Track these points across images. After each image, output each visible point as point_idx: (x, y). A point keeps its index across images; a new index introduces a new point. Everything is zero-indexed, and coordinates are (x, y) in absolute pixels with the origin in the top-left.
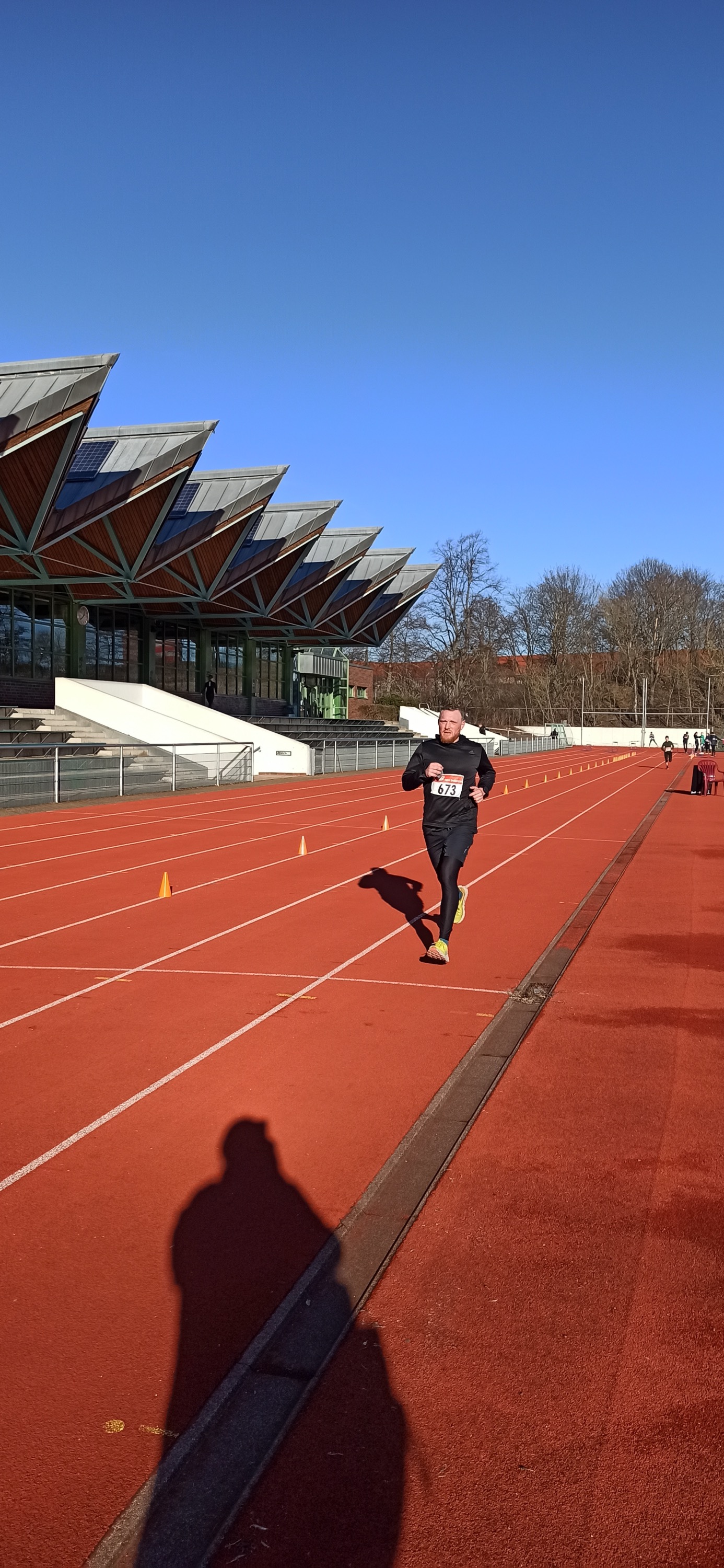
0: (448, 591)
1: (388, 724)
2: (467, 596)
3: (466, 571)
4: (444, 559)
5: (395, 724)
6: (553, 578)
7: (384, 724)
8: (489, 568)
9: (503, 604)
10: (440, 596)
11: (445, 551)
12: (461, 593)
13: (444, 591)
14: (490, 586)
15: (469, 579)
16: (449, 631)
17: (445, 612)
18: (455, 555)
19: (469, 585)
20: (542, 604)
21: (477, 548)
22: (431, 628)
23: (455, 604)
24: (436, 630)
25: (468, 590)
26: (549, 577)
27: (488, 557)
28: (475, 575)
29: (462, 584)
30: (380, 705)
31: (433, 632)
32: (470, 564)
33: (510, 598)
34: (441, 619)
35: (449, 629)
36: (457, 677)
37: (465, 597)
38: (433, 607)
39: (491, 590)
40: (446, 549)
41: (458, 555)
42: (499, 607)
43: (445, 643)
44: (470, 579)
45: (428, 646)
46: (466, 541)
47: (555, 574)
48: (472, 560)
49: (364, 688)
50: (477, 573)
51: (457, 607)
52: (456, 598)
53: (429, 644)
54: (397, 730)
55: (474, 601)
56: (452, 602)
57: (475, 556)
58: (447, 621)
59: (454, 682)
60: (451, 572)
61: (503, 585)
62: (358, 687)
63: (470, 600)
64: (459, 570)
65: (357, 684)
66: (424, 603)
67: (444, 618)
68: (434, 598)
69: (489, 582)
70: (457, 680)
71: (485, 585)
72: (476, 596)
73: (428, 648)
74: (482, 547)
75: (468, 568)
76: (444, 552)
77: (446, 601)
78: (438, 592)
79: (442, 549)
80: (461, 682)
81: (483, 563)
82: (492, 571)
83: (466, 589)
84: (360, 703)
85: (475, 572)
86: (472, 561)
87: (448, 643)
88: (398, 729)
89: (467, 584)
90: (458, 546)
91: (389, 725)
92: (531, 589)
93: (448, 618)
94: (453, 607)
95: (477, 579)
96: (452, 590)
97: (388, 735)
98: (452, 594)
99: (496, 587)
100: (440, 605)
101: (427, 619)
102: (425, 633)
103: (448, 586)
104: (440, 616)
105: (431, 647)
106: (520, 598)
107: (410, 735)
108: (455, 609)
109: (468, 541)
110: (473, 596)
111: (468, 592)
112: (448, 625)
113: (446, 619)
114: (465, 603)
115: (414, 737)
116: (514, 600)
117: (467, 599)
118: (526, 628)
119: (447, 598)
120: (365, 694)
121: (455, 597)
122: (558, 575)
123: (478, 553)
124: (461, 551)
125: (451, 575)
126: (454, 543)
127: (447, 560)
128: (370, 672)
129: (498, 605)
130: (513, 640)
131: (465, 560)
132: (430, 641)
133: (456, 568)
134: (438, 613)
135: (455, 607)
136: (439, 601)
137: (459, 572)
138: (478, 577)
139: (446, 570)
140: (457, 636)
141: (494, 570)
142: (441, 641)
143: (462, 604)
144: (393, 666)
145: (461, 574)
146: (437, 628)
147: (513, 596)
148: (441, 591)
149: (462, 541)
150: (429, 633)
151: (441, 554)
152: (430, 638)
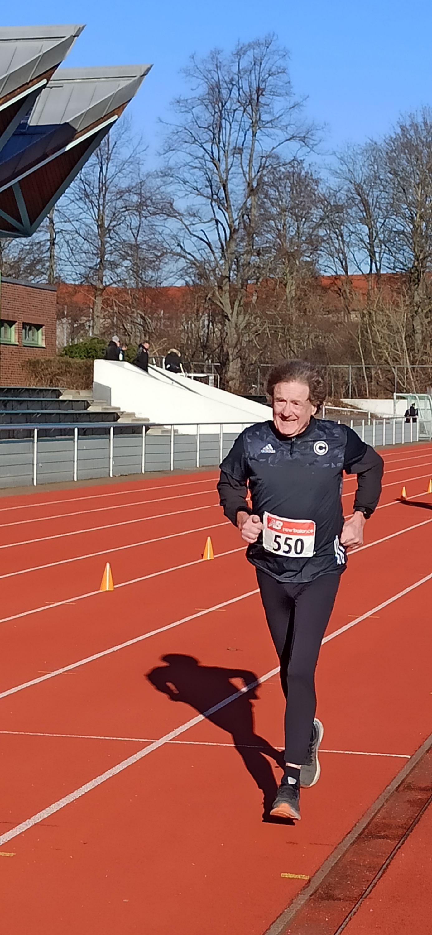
0: (215, 147)
1: (67, 396)
2: (251, 156)
3: (249, 109)
4: (205, 85)
5: (83, 395)
6: (415, 126)
7: (60, 394)
8: (292, 105)
9: (324, 174)
10: (200, 155)
11: (209, 71)
12: (239, 150)
14: (293, 137)
15: (253, 125)
16: (217, 221)
17: (211, 186)
18: (227, 79)
19: (254, 135)
20: (396, 174)
21: (268, 66)
22: (182, 215)
23: (227, 171)
24: (191, 219)
25: (253, 144)
26: (408, 123)
27: (289, 82)
28: (265, 117)
29: (242, 134)
30: (67, 358)
31: (187, 223)
32: (255, 97)
33: (336, 165)
34: (204, 200)
35: (218, 218)
36: (232, 308)
37: (246, 153)
38: (187, 176)
39: (295, 145)
40: (211, 67)
41: (232, 80)
42: (317, 182)
43: (209, 244)
44: (256, 124)
45: (179, 250)
46: (248, 53)
47: (420, 120)
48: (258, 89)
50: (270, 113)
51: (230, 176)
52: (230, 160)
53: (179, 245)
54: (86, 408)
55: (262, 167)
56: (223, 167)
57: (264, 81)
58: (213, 204)
59: (227, 317)
60: (221, 111)
61: (318, 134)
62: (24, 324)
63: (256, 168)
64: (234, 107)
65: (23, 319)
66: (170, 169)
67: (208, 198)
68: (189, 159)
69: (291, 131)
70: (232, 314)
71: (282, 135)
72: (268, 157)
73: (179, 254)
74: (278, 64)
75: (250, 103)
76: (206, 73)
77: (211, 165)
78: (195, 147)
79: (201, 67)
80: (241, 318)
81: (280, 95)
82: (296, 110)
83: (248, 144)
84: (28, 355)
85: (266, 112)
86: (259, 91)
87: (216, 246)
88: (89, 405)
89: (250, 133)
90: (233, 62)
91: (70, 398)
92: (373, 148)
93: (215, 197)
94: (224, 176)
95: (270, 125)
96: (221, 145)
98: (222, 152)
99: (303, 139)
100: (202, 173)
101: (175, 198)
102: (173, 225)
103: (214, 138)
104: (202, 195)
105: (185, 251)
106: (354, 163)
108: (226, 180)
109: (250, 53)
110: (262, 157)
111: (252, 150)
112: (216, 209)
113: (212, 200)
114: (247, 169)
116: (344, 168)
117: (251, 161)
119: (213, 159)
120: (40, 339)
121: (227, 157)
122: (425, 124)
123: (270, 75)
124: (239, 72)
125: (221, 117)
126: (226, 57)
127: (213, 89)
128: (52, 296)
129: (315, 177)
130: (344, 242)
131: (246, 88)
132: (181, 239)
133: (228, 104)
134: (196, 189)
135: (227, 177)
136: (199, 165)
137: (235, 111)
138: (271, 121)
139: (210, 107)
140: (234, 232)
141: (301, 108)
142: (201, 239)
143: (240, 170)
144: (106, 286)
145: (239, 115)
146: (194, 215)
147: (341, 159)
148: (202, 146)
149: (239, 54)
150: (179, 225)
151: (201, 77)
152: (181, 234)
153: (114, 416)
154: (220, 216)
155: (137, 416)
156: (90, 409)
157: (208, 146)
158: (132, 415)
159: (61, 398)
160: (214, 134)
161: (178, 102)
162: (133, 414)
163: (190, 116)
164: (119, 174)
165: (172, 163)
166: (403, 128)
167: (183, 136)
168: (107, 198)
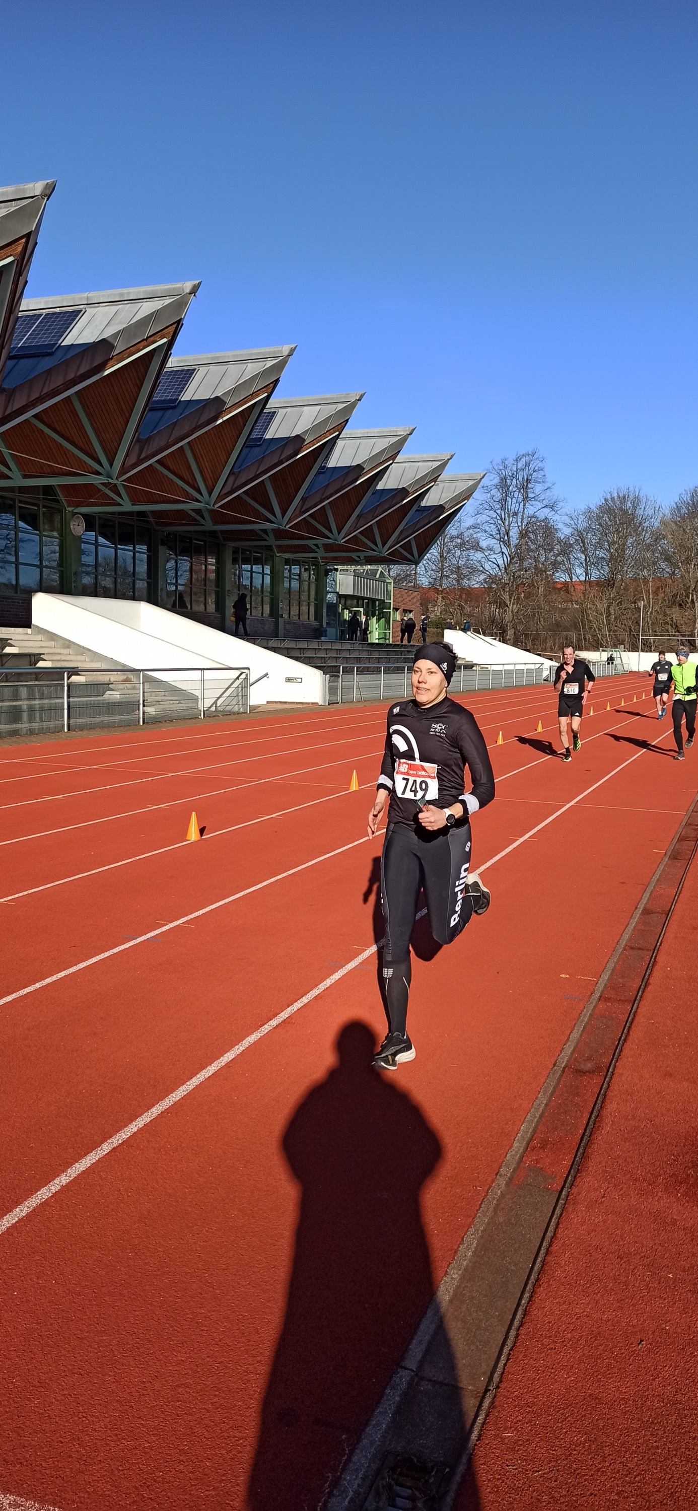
0: (503, 512)
2: (523, 516)
3: (522, 491)
4: (498, 478)
6: (612, 499)
8: (546, 488)
9: (560, 526)
10: (494, 516)
11: (501, 470)
12: (516, 514)
14: (546, 507)
15: (524, 500)
16: (503, 553)
17: (500, 533)
18: (510, 474)
19: (524, 505)
20: (600, 525)
21: (533, 467)
22: (484, 550)
23: (509, 525)
24: (489, 552)
25: (524, 510)
26: (609, 497)
27: (545, 476)
28: (531, 495)
29: (518, 504)
31: (487, 554)
32: (525, 484)
33: (568, 520)
34: (496, 541)
35: (503, 551)
36: (510, 601)
37: (520, 516)
38: (487, 529)
39: (547, 510)
40: (501, 468)
41: (513, 474)
42: (556, 529)
43: (498, 566)
44: (526, 499)
45: (481, 569)
47: (615, 495)
48: (527, 479)
50: (533, 493)
51: (511, 528)
52: (511, 519)
53: (482, 566)
55: (529, 523)
56: (507, 523)
57: (531, 475)
58: (501, 543)
59: (507, 606)
60: (506, 492)
61: (561, 504)
63: (525, 522)
64: (514, 490)
66: (478, 524)
67: (498, 540)
68: (488, 519)
69: (545, 502)
70: (510, 604)
71: (540, 505)
72: (531, 517)
73: (481, 571)
74: (539, 465)
75: (523, 488)
76: (498, 471)
77: (500, 522)
78: (492, 512)
79: (496, 468)
80: (515, 606)
81: (539, 483)
82: (548, 491)
83: (521, 510)
85: (531, 493)
86: (528, 481)
87: (502, 566)
89: (522, 504)
90: (513, 464)
92: (589, 511)
93: (502, 540)
94: (507, 528)
95: (533, 499)
96: (506, 511)
98: (506, 515)
99: (552, 507)
100: (495, 527)
101: (480, 540)
102: (479, 555)
103: (502, 507)
104: (494, 538)
105: (484, 569)
106: (578, 519)
108: (509, 530)
109: (523, 460)
110: (528, 517)
111: (523, 513)
112: (502, 546)
113: (500, 541)
114: (520, 524)
116: (572, 522)
117: (522, 520)
118: (584, 551)
119: (501, 519)
121: (509, 518)
122: (619, 497)
123: (534, 472)
124: (517, 469)
125: (506, 495)
126: (510, 462)
127: (502, 480)
128: (418, 595)
129: (555, 527)
130: (570, 563)
131: (521, 479)
132: (483, 563)
133: (510, 488)
134: (492, 535)
135: (509, 528)
136: (493, 522)
137: (514, 492)
138: (534, 498)
139: (500, 490)
140: (512, 559)
141: (551, 490)
142: (494, 563)
143: (516, 525)
144: (444, 589)
145: (516, 494)
146: (491, 550)
147: (571, 517)
148: (495, 512)
149: (517, 460)
150: (482, 555)
151: (496, 473)
152: (483, 560)
154: (505, 550)
155: (468, 660)
157: (499, 512)
160: (502, 505)
161: (483, 487)
162: (465, 659)
163: (489, 495)
164: (453, 528)
165: (479, 521)
166: (606, 500)
167: (485, 506)
168: (446, 541)
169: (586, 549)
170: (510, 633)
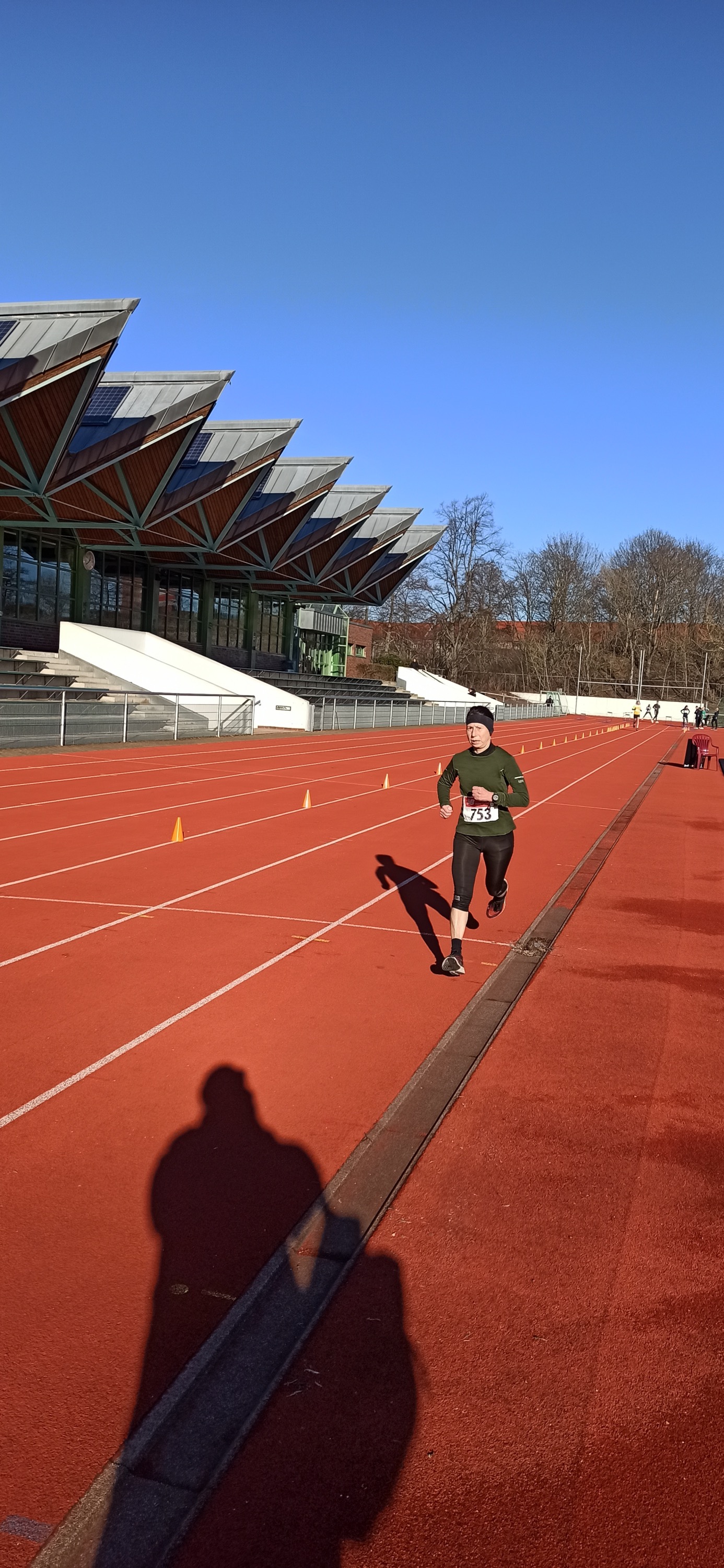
0: (451, 553)
1: (385, 684)
2: (470, 559)
3: (470, 533)
4: (448, 520)
5: (392, 684)
6: (556, 545)
7: (382, 683)
8: (493, 532)
9: (504, 568)
10: (443, 557)
11: (450, 512)
12: (463, 556)
13: (447, 553)
14: (493, 550)
15: (472, 542)
16: (449, 593)
17: (447, 574)
18: (460, 517)
19: (472, 548)
20: (544, 570)
21: (482, 511)
22: (432, 589)
23: (457, 566)
24: (437, 591)
25: (471, 553)
26: (552, 543)
27: (493, 520)
28: (478, 538)
29: (465, 546)
30: (378, 664)
31: (434, 593)
32: (474, 527)
33: (512, 563)
34: (442, 581)
35: (450, 591)
36: (455, 640)
37: (467, 559)
38: (435, 568)
39: (493, 554)
40: (451, 510)
41: (462, 517)
42: (501, 572)
43: (445, 605)
44: (474, 541)
45: (428, 607)
46: (471, 503)
47: (558, 541)
48: (476, 523)
49: (363, 647)
50: (481, 536)
51: (459, 569)
52: (459, 561)
53: (429, 605)
54: (394, 691)
55: (476, 565)
56: (455, 564)
57: (479, 519)
58: (448, 583)
59: (452, 645)
60: (455, 534)
61: (507, 549)
62: (357, 645)
63: (472, 563)
64: (463, 532)
65: (356, 643)
66: (427, 564)
67: (445, 580)
68: (437, 559)
69: (492, 546)
70: (455, 643)
71: (487, 549)
72: (478, 560)
73: (428, 610)
74: (487, 510)
75: (471, 531)
76: (449, 513)
77: (448, 563)
78: (440, 554)
79: (446, 510)
80: (459, 646)
81: (487, 526)
82: (495, 535)
83: (469, 552)
84: (358, 661)
85: (479, 535)
87: (448, 606)
88: (396, 690)
89: (470, 546)
90: (463, 508)
91: (387, 685)
92: (533, 555)
93: (449, 580)
94: (455, 569)
95: (481, 543)
96: (455, 552)
97: (386, 695)
98: (454, 556)
99: (498, 551)
100: (442, 567)
101: (428, 580)
102: (425, 594)
103: (451, 548)
104: (442, 578)
105: (431, 608)
106: (522, 563)
107: (407, 696)
108: (457, 571)
109: (473, 503)
110: (475, 559)
111: (471, 555)
112: (450, 587)
113: (447, 581)
114: (467, 566)
115: (411, 698)
116: (516, 565)
117: (469, 562)
118: (527, 594)
119: (449, 560)
120: (363, 653)
121: (457, 559)
122: (561, 542)
123: (482, 516)
124: (466, 513)
125: (455, 537)
126: (459, 505)
127: (451, 522)
128: (370, 631)
129: (500, 570)
130: (513, 606)
131: (469, 522)
132: (430, 602)
133: (460, 531)
134: (439, 575)
135: (457, 569)
136: (442, 563)
137: (463, 534)
138: (481, 541)
139: (450, 532)
140: (458, 599)
141: (498, 534)
142: (441, 603)
143: (464, 566)
144: (393, 625)
145: (465, 536)
147: (516, 561)
148: (444, 553)
149: (467, 503)
150: (430, 594)
151: (446, 515)
152: (430, 599)
153: (409, 695)
154: (451, 591)
155: (419, 696)
156: (397, 692)
158: (416, 695)
159: (382, 685)
160: (451, 546)
166: (550, 546)
169: (528, 592)
170: (454, 671)
